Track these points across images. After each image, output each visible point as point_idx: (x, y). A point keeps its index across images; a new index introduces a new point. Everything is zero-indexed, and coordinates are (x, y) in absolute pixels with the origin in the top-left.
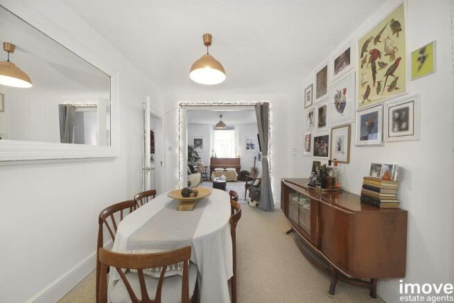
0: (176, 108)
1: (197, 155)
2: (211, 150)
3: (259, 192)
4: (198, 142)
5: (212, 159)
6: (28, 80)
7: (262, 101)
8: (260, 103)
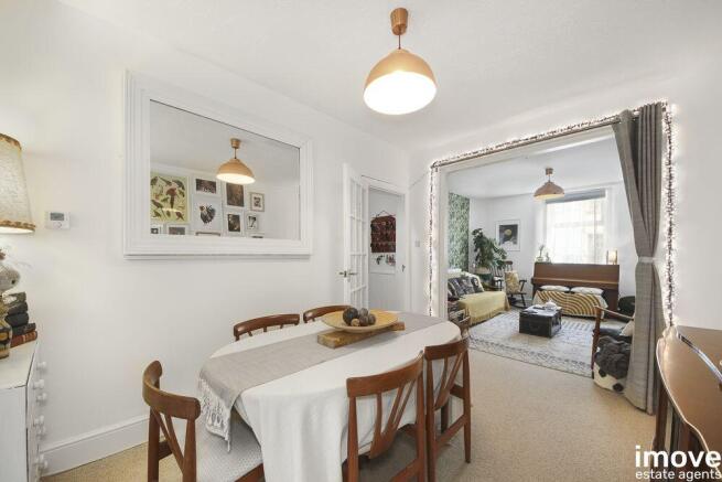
0: (424, 176)
1: (504, 257)
2: (538, 247)
3: (627, 355)
4: (508, 232)
5: (539, 266)
6: (248, 172)
7: (635, 107)
8: (627, 113)
